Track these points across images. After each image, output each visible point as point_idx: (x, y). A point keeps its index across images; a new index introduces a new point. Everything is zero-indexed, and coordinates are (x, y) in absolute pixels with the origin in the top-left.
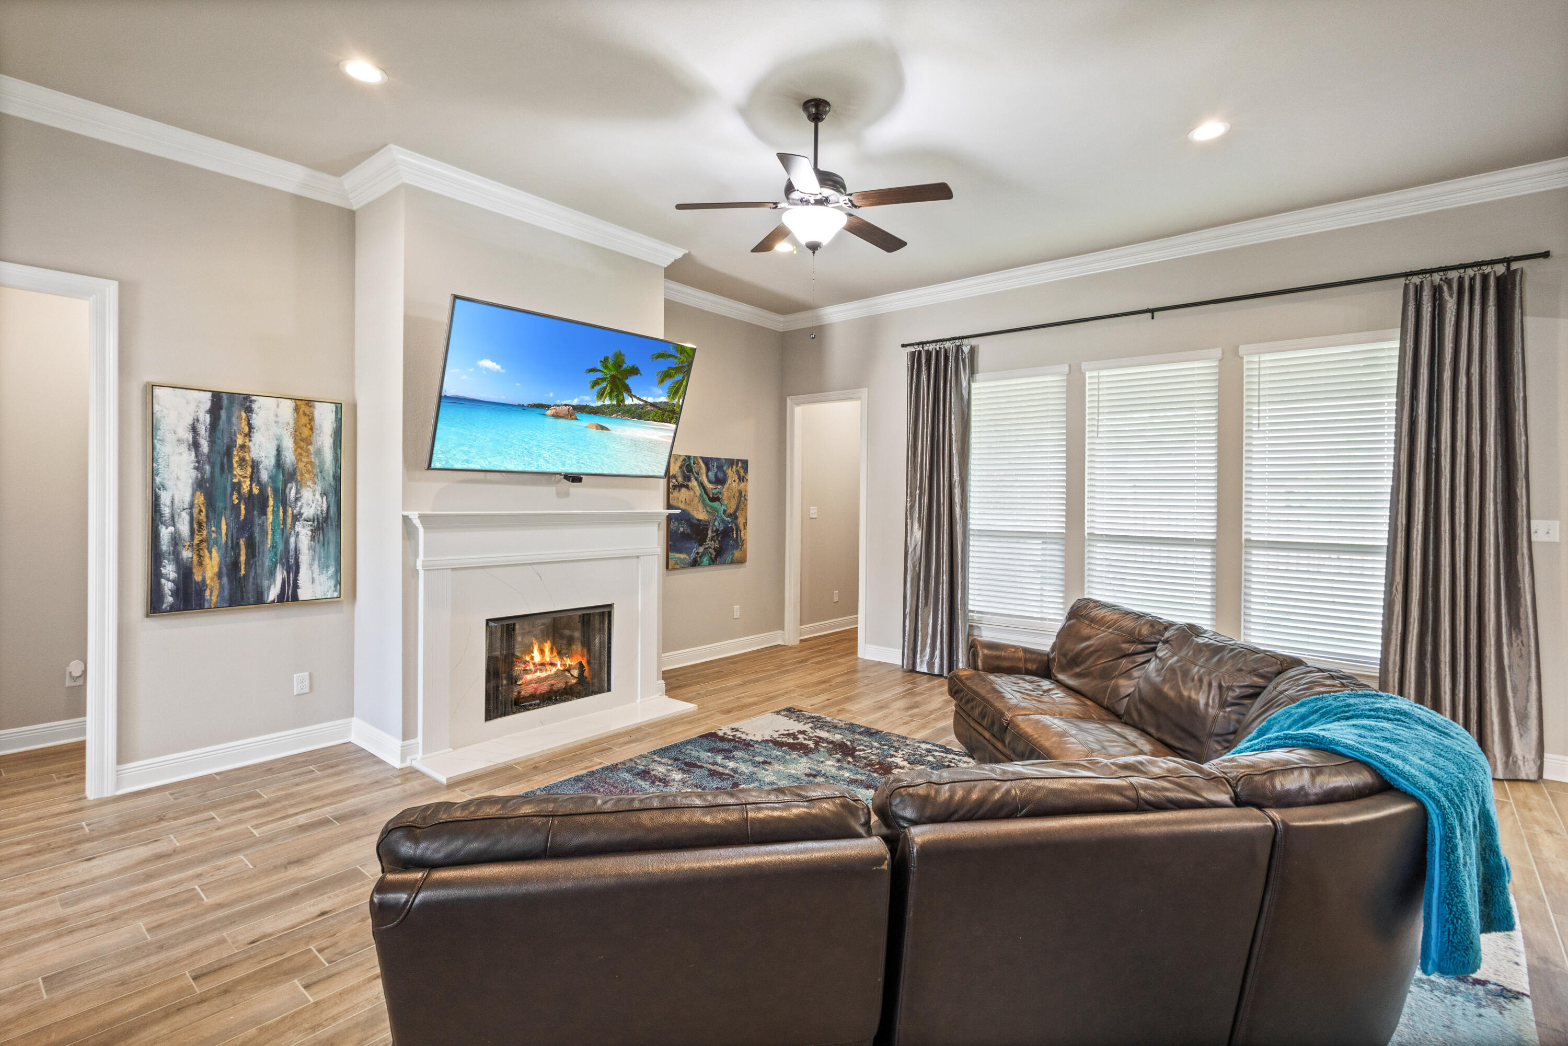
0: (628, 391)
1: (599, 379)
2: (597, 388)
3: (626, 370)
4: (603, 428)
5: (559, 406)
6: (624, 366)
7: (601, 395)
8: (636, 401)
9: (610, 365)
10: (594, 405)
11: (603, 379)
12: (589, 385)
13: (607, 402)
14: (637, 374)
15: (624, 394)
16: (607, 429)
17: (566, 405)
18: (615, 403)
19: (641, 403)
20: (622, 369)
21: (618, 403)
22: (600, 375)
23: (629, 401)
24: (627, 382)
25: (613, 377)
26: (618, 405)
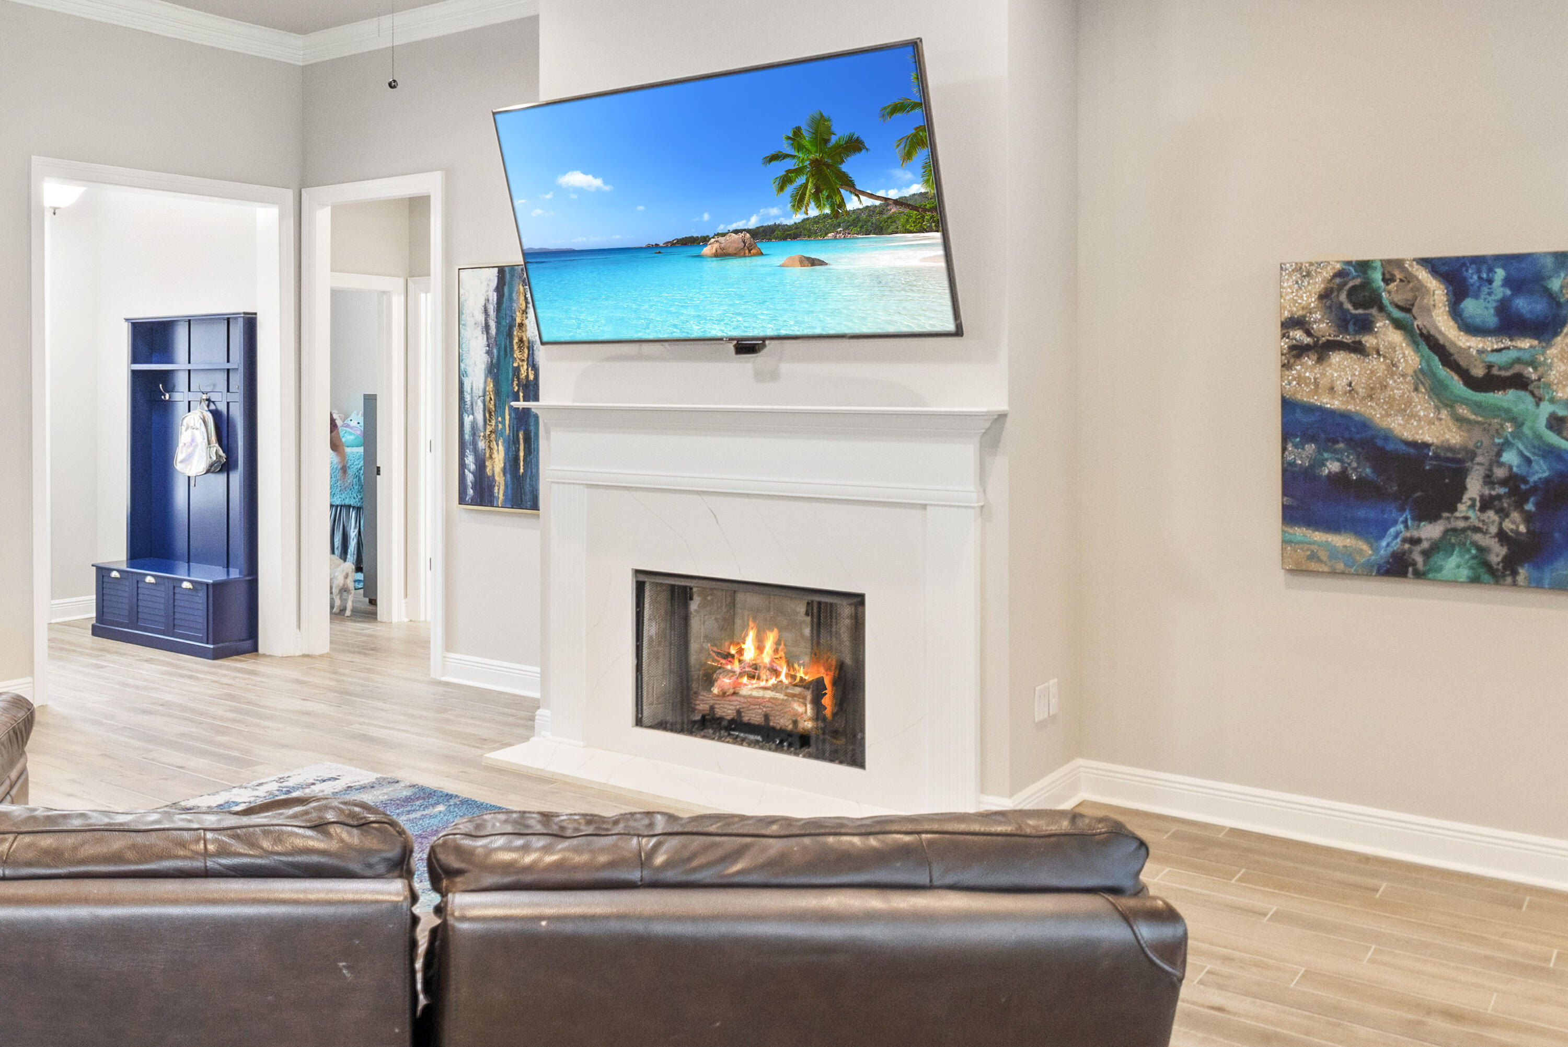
0: (849, 184)
1: (789, 171)
2: (790, 189)
3: (837, 146)
4: (814, 262)
5: (723, 235)
6: (834, 140)
7: (799, 201)
8: (867, 202)
9: (806, 143)
10: (789, 222)
11: (798, 171)
12: (775, 187)
13: (813, 212)
14: (860, 150)
15: (842, 191)
16: (822, 263)
17: (736, 232)
18: (827, 211)
19: (877, 203)
20: (830, 145)
21: (833, 210)
22: (790, 164)
23: (853, 204)
24: (844, 168)
25: (816, 163)
26: (835, 214)
